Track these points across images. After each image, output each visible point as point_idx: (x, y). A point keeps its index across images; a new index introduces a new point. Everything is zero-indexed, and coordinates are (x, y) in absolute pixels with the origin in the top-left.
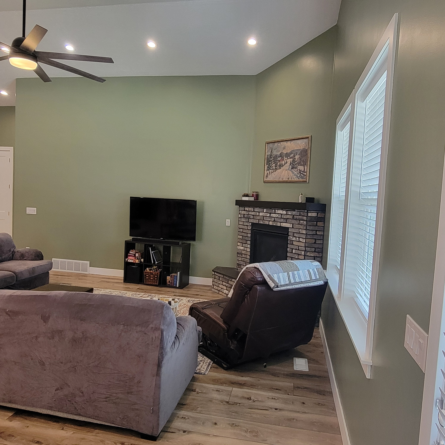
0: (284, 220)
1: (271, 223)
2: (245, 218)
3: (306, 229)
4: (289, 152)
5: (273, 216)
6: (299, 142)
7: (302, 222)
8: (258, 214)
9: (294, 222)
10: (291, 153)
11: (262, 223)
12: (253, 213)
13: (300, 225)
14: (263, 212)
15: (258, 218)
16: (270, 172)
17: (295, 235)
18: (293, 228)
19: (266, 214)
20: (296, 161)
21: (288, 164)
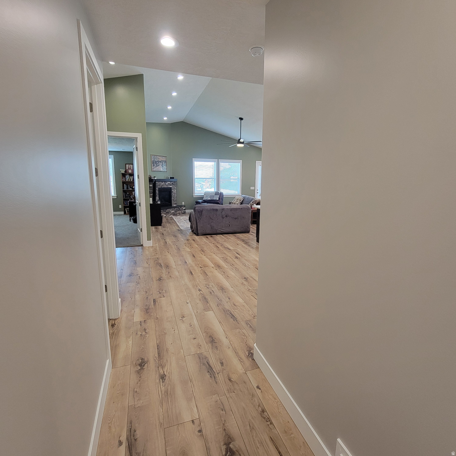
0: (170, 185)
1: (166, 187)
5: (166, 184)
6: (163, 158)
7: (175, 185)
9: (173, 185)
10: (161, 161)
11: (162, 187)
12: (159, 184)
14: (163, 183)
15: (161, 185)
16: (154, 167)
17: (174, 189)
18: (173, 187)
20: (163, 164)
21: (161, 165)
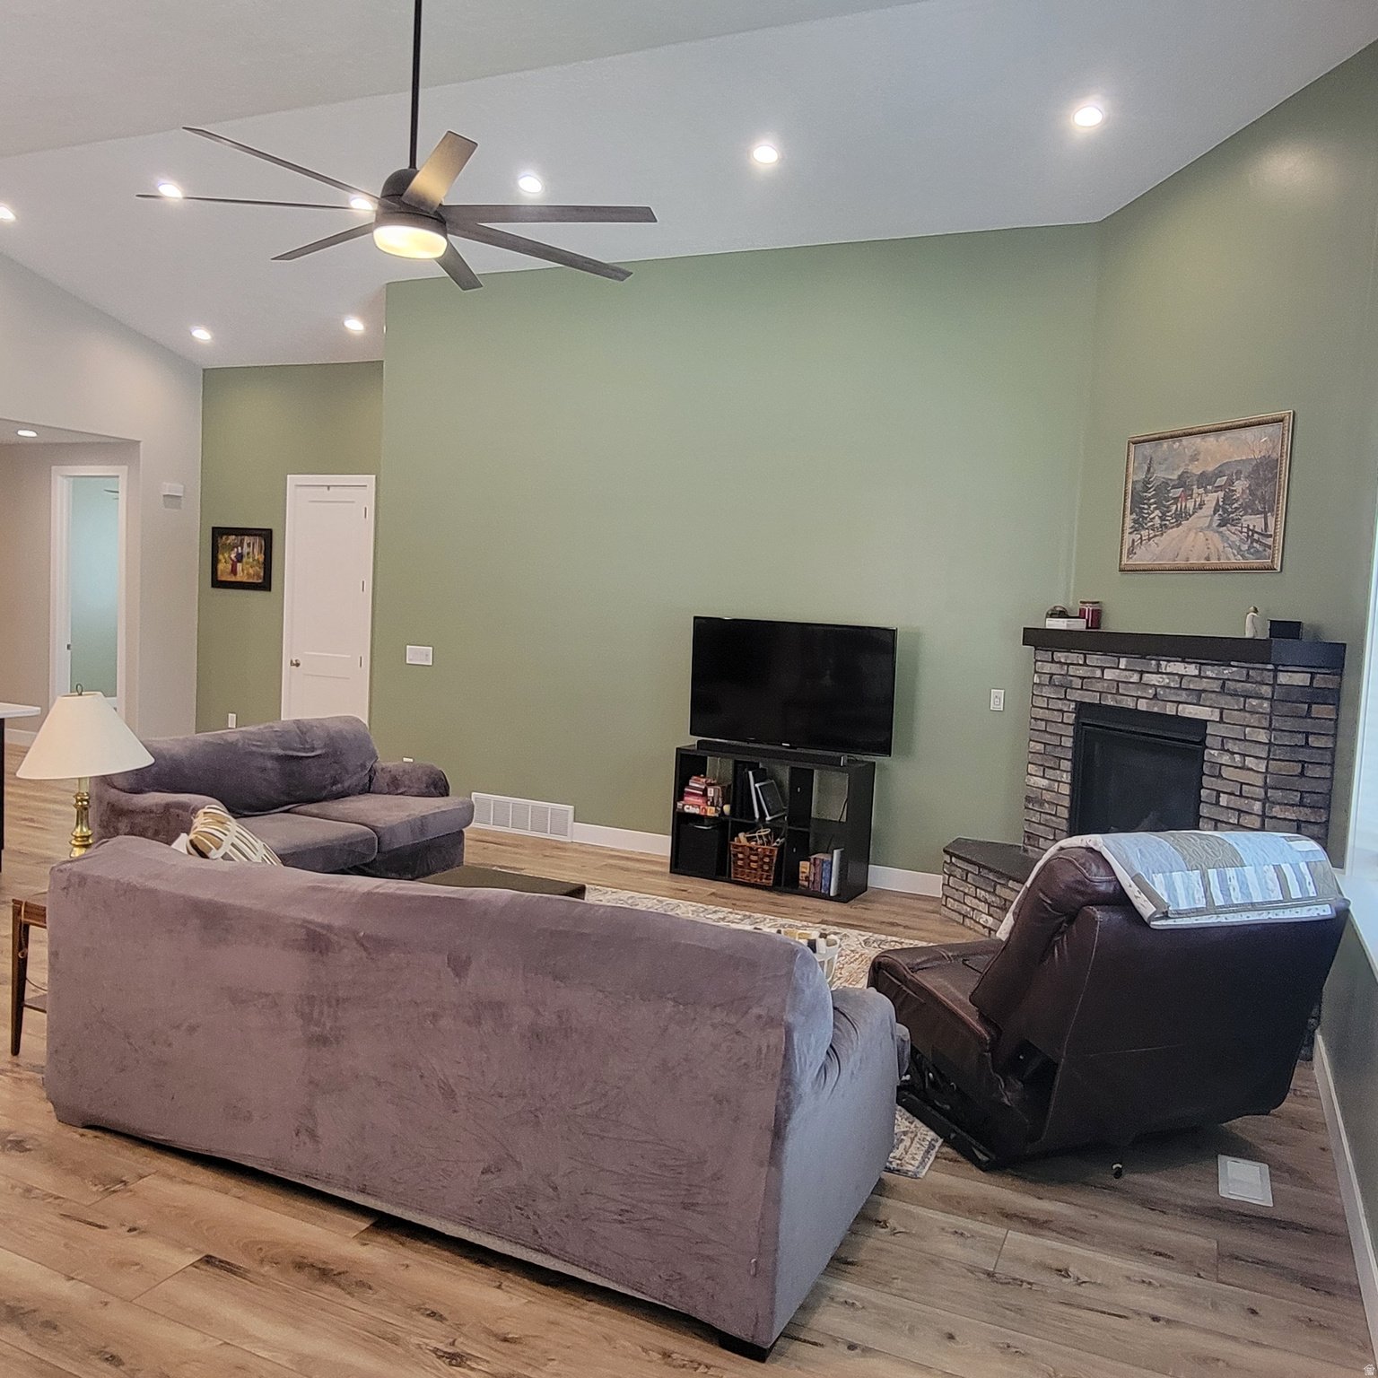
0: (1188, 696)
1: (1143, 705)
2: (1056, 686)
3: (1270, 728)
4: (1210, 469)
5: (1152, 683)
6: (1247, 434)
7: (1254, 702)
8: (1098, 674)
9: (1225, 701)
10: (1219, 473)
11: (1112, 703)
12: (1081, 672)
13: (1247, 715)
14: (1118, 668)
15: (1099, 686)
16: (1141, 538)
17: (1230, 745)
18: (1221, 721)
19: (1127, 673)
20: (1237, 500)
21: (1208, 509)
